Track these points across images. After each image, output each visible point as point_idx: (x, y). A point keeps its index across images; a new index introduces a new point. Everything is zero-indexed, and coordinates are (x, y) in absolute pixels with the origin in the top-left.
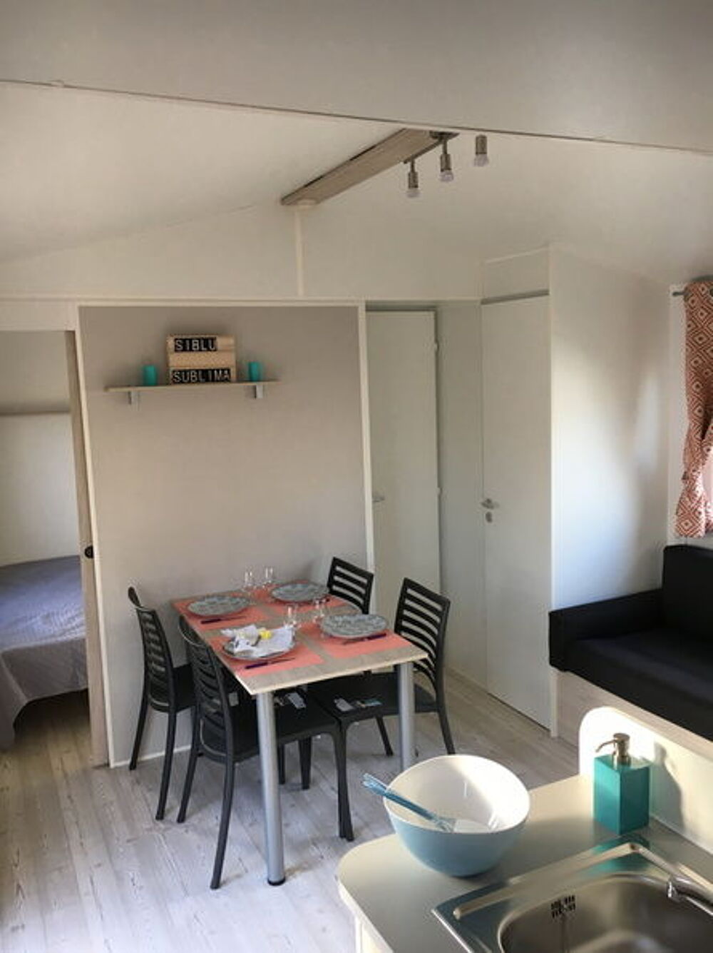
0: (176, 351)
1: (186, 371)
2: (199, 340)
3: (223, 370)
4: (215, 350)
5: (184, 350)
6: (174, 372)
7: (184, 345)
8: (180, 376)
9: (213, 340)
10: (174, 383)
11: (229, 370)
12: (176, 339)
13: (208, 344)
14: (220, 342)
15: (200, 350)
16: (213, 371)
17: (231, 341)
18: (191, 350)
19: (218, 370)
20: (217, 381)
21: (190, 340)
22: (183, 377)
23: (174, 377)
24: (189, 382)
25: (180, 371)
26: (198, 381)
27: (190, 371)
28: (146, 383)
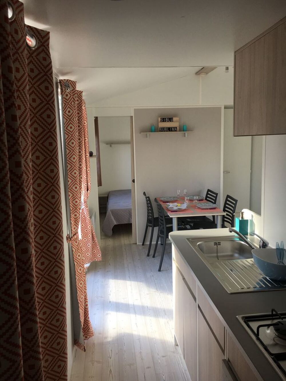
0: (161, 122)
1: (163, 128)
2: (168, 118)
3: (175, 128)
4: (173, 121)
5: (163, 121)
6: (160, 128)
7: (163, 120)
8: (162, 129)
9: (172, 118)
10: (160, 131)
11: (176, 128)
12: (161, 118)
13: (170, 120)
14: (174, 119)
15: (168, 121)
16: (172, 128)
17: (178, 119)
18: (165, 121)
19: (173, 128)
20: (173, 131)
21: (165, 118)
22: (163, 130)
23: (160, 130)
24: (164, 131)
25: (162, 128)
26: (167, 131)
27: (165, 128)
28: (152, 132)
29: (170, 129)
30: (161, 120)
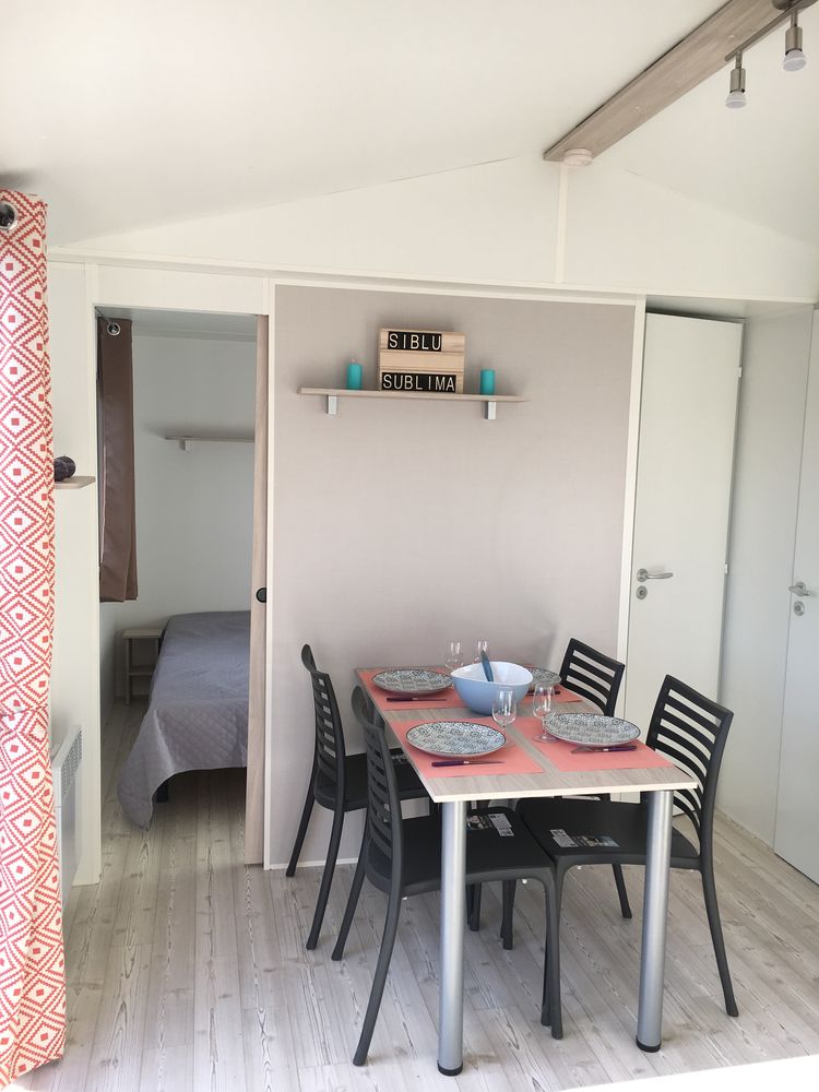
0: (389, 348)
1: (399, 375)
2: (420, 335)
3: (447, 377)
4: (440, 350)
5: (400, 347)
6: (384, 374)
7: (400, 341)
8: (392, 381)
9: (437, 336)
10: (384, 389)
11: (454, 377)
12: (390, 333)
13: (430, 342)
14: (447, 341)
15: (420, 349)
16: (434, 376)
17: (461, 340)
18: (408, 348)
19: (441, 377)
20: (438, 391)
21: (409, 335)
22: (395, 382)
23: (384, 382)
24: (403, 389)
25: (392, 375)
26: (414, 389)
27: (404, 375)
28: (348, 387)
29: (425, 383)
30: (389, 341)
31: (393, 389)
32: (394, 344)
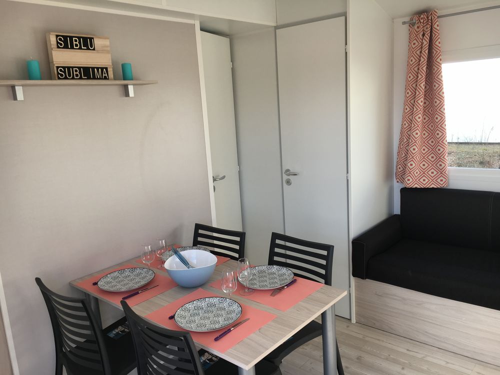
0: (58, 47)
1: (69, 68)
2: (79, 38)
3: (102, 69)
4: (94, 49)
5: (66, 47)
6: (58, 67)
7: (65, 42)
8: (65, 72)
9: (91, 39)
10: (59, 79)
11: (106, 69)
12: (57, 36)
13: (87, 43)
14: (97, 42)
15: (80, 48)
16: (93, 68)
17: (107, 42)
18: (72, 48)
19: (98, 68)
20: (98, 79)
21: (71, 38)
22: (67, 73)
23: (58, 73)
24: (73, 78)
25: (64, 68)
26: (81, 78)
27: (73, 68)
29: (88, 73)
30: (58, 42)
31: (66, 78)
32: (61, 45)
